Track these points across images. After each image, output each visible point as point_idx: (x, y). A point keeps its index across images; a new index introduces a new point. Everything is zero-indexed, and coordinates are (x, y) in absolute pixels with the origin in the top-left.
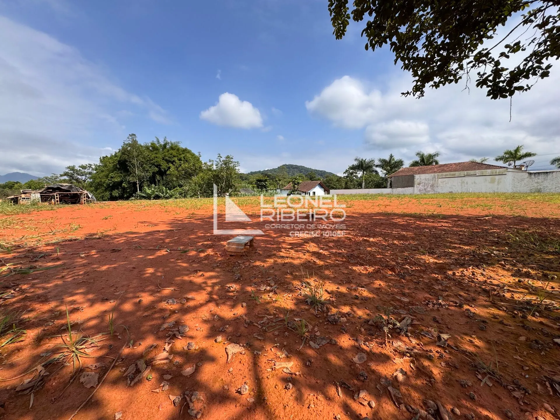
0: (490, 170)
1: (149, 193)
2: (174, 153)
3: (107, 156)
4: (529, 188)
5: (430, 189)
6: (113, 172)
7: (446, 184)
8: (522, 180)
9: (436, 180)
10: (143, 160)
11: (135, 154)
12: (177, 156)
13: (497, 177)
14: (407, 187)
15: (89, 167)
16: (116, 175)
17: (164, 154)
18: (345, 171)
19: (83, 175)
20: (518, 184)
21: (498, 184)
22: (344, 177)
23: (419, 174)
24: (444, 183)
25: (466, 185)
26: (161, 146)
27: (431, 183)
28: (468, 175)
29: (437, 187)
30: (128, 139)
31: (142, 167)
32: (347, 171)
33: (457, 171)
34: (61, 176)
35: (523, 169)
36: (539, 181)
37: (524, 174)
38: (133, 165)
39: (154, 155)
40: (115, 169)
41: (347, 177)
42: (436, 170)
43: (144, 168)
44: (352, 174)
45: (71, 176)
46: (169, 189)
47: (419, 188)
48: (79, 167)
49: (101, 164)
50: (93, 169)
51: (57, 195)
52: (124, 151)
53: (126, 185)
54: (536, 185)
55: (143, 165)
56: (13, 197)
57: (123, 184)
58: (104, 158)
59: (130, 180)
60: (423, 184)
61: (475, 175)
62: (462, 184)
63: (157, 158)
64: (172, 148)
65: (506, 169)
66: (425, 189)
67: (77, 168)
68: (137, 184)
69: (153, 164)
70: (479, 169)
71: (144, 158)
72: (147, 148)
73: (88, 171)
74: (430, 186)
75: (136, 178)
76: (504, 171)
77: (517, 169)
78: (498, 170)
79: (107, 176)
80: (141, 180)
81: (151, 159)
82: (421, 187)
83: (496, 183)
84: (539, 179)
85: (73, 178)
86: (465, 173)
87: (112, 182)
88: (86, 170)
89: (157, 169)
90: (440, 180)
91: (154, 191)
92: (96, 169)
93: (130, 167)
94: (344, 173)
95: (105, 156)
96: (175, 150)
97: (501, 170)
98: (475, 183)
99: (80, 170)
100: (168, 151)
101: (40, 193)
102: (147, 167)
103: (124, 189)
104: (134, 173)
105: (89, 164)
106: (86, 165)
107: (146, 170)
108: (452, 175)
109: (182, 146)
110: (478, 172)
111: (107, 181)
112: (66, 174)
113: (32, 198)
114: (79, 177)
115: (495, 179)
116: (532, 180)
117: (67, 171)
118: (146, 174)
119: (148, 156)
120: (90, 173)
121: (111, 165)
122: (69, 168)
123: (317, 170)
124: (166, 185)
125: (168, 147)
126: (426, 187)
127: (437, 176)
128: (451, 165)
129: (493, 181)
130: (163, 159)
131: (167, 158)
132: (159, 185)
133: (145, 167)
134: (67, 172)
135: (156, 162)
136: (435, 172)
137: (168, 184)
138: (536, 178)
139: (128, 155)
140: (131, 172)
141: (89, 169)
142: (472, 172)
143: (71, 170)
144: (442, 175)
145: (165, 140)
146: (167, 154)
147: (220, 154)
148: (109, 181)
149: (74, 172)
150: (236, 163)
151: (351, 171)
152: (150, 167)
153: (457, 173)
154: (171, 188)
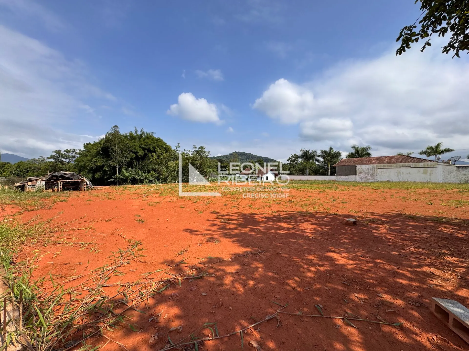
0: (422, 163)
1: (127, 175)
2: (149, 142)
3: (90, 143)
4: (458, 179)
5: (370, 178)
6: (96, 157)
7: (384, 173)
8: (451, 172)
9: (376, 170)
10: (123, 148)
11: (117, 142)
12: (152, 145)
13: (429, 169)
14: (350, 175)
15: (73, 151)
16: (99, 159)
17: (141, 142)
18: (288, 159)
19: (67, 158)
20: (448, 175)
21: (430, 175)
22: (288, 163)
23: (360, 164)
24: (383, 173)
25: (402, 175)
26: (137, 135)
27: (371, 172)
28: (403, 167)
29: (376, 176)
30: (111, 130)
31: (121, 153)
32: (289, 159)
33: (393, 163)
34: (48, 158)
35: (450, 163)
36: (466, 173)
37: (453, 167)
38: (115, 151)
39: (132, 144)
40: (98, 154)
41: (290, 163)
42: (373, 161)
43: (123, 155)
44: (294, 161)
45: (57, 159)
46: (144, 172)
47: (360, 177)
48: (65, 151)
49: (85, 150)
50: (76, 153)
51: (60, 183)
52: (107, 140)
53: (107, 168)
54: (464, 177)
55: (123, 151)
56: (19, 184)
57: (105, 168)
58: (87, 144)
59: (111, 164)
60: (364, 173)
61: (409, 167)
62: (398, 174)
63: (134, 146)
64: (147, 138)
65: (436, 162)
66: (366, 177)
67: (62, 152)
68: (116, 168)
69: (132, 151)
70: (412, 162)
71: (124, 146)
72: (126, 137)
73: (72, 155)
74: (370, 175)
75: (116, 163)
76: (435, 165)
77: (446, 163)
78: (429, 163)
79: (91, 161)
80: (120, 165)
81: (130, 146)
82: (362, 175)
83: (429, 174)
84: (466, 172)
85: (58, 161)
86: (401, 165)
87: (95, 165)
88: (70, 154)
89: (134, 155)
90: (379, 170)
91: (131, 174)
92: (80, 154)
93: (112, 153)
94: (288, 160)
95: (88, 143)
96: (150, 139)
97: (432, 163)
98: (410, 173)
99: (65, 153)
100: (144, 140)
101: (45, 181)
102: (126, 153)
103: (105, 171)
104: (115, 158)
105: (73, 149)
106: (71, 150)
107: (125, 156)
108: (389, 166)
109: (156, 136)
110: (412, 164)
111: (91, 164)
112: (52, 157)
113: (38, 186)
114: (64, 160)
115: (427, 171)
116: (460, 173)
117: (54, 154)
118: (125, 159)
119: (127, 144)
120: (74, 157)
121: (95, 151)
122: (55, 152)
123: (261, 157)
124: (141, 169)
125: (144, 136)
126: (366, 176)
127: (376, 167)
128: (387, 158)
129: (425, 173)
130: (140, 147)
131: (144, 146)
132: (135, 169)
133: (124, 153)
134: (53, 156)
135: (134, 149)
136: (373, 163)
137: (143, 168)
138: (464, 171)
139: (110, 143)
140: (113, 157)
141: (73, 153)
142: (407, 164)
143: (57, 154)
144: (380, 166)
145: (141, 131)
146: (143, 142)
147: (195, 145)
148: (93, 165)
149: (59, 156)
150: (208, 153)
151: (293, 159)
152: (129, 153)
153: (394, 165)
154: (146, 171)
